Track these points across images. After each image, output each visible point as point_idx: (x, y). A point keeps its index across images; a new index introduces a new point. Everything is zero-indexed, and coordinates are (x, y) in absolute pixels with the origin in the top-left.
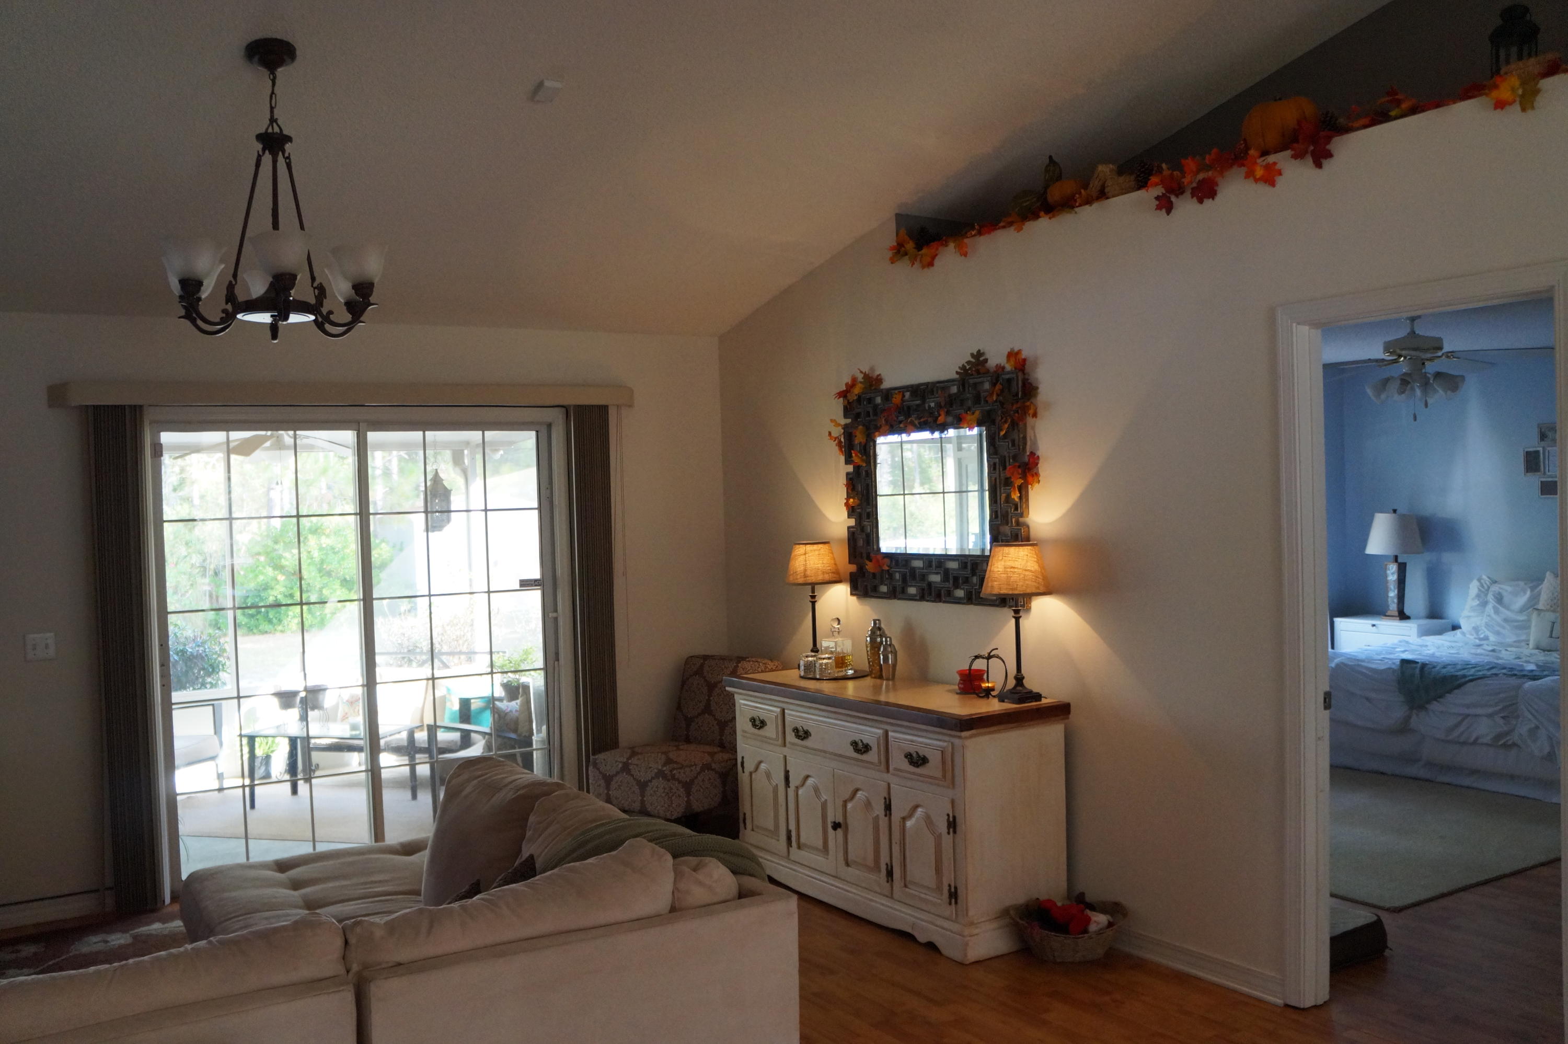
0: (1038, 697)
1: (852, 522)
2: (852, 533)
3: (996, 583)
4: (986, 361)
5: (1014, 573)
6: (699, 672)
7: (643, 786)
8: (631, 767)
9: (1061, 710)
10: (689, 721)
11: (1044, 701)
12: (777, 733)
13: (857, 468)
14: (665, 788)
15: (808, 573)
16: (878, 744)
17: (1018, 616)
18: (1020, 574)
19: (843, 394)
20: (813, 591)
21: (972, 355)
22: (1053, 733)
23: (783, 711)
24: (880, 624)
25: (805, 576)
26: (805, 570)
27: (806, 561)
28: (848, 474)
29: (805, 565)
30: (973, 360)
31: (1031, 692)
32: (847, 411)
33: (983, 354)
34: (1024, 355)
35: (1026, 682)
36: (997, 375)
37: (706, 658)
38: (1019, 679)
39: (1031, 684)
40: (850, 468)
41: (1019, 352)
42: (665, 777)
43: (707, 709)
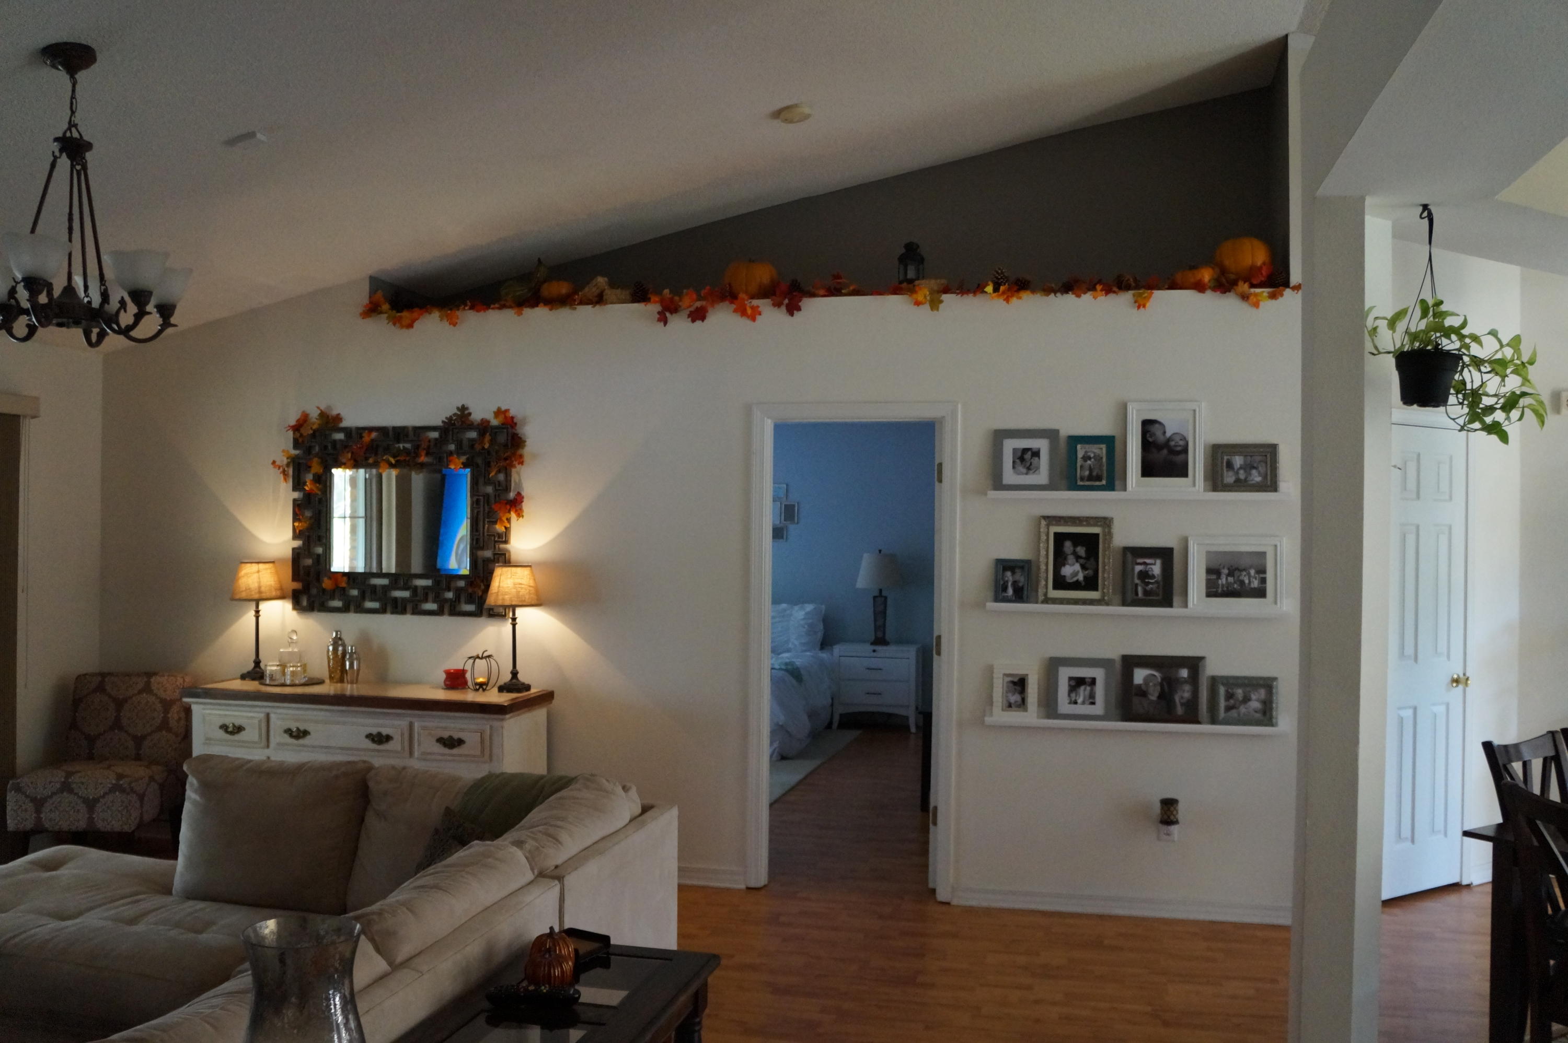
0: (527, 688)
1: (298, 543)
2: (297, 555)
3: (506, 597)
4: (470, 414)
6: (101, 688)
7: (91, 804)
8: (74, 786)
9: (546, 697)
10: (92, 740)
11: (533, 691)
12: (260, 735)
13: (308, 497)
14: (123, 802)
15: (263, 589)
17: (514, 623)
18: (526, 589)
19: (296, 428)
20: (257, 606)
21: (458, 408)
22: (540, 715)
23: (268, 716)
24: (341, 634)
25: (260, 592)
26: (260, 587)
27: (259, 578)
28: (295, 500)
29: (259, 582)
30: (459, 413)
31: (523, 684)
32: (296, 445)
33: (467, 409)
34: (512, 413)
35: (519, 676)
36: (484, 427)
37: (103, 675)
38: (515, 674)
39: (522, 677)
40: (296, 495)
41: (507, 411)
42: (123, 791)
43: (117, 725)
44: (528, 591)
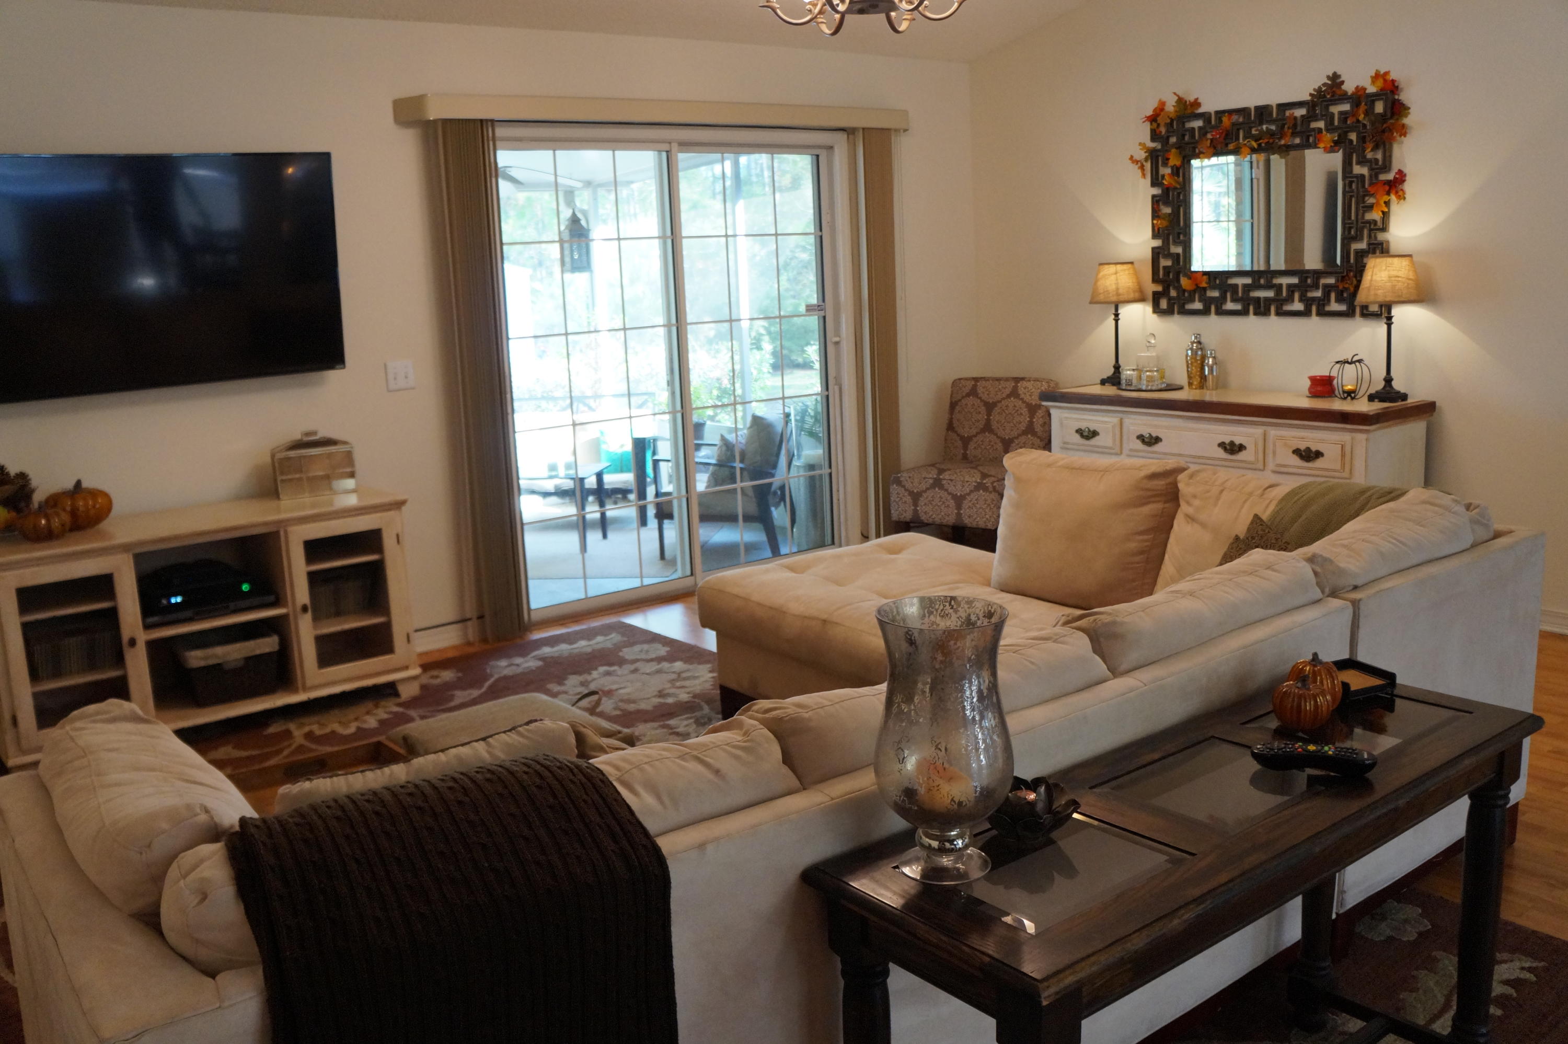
0: (1404, 397)
1: (1157, 243)
2: (1156, 254)
3: (1380, 291)
4: (1343, 82)
5: (1398, 281)
6: (973, 392)
7: (959, 500)
8: (944, 482)
9: (1428, 409)
10: (966, 441)
11: (1410, 401)
12: (1114, 441)
13: (1166, 190)
14: (986, 500)
15: (1121, 291)
16: (1256, 445)
17: (1389, 322)
18: (1404, 283)
19: (1153, 119)
20: (1117, 309)
21: (1328, 77)
22: (1416, 429)
23: (1121, 420)
24: (1200, 338)
25: (1118, 294)
26: (1117, 289)
27: (1117, 280)
28: (1153, 197)
29: (1117, 284)
30: (1329, 82)
31: (1398, 392)
32: (1155, 136)
33: (1339, 76)
34: (1393, 76)
35: (1394, 384)
36: (1359, 98)
37: (976, 380)
38: (1388, 380)
39: (1397, 385)
40: (1156, 191)
41: (1387, 73)
42: (986, 489)
43: (987, 428)
44: (1406, 285)
